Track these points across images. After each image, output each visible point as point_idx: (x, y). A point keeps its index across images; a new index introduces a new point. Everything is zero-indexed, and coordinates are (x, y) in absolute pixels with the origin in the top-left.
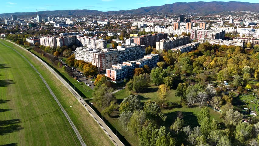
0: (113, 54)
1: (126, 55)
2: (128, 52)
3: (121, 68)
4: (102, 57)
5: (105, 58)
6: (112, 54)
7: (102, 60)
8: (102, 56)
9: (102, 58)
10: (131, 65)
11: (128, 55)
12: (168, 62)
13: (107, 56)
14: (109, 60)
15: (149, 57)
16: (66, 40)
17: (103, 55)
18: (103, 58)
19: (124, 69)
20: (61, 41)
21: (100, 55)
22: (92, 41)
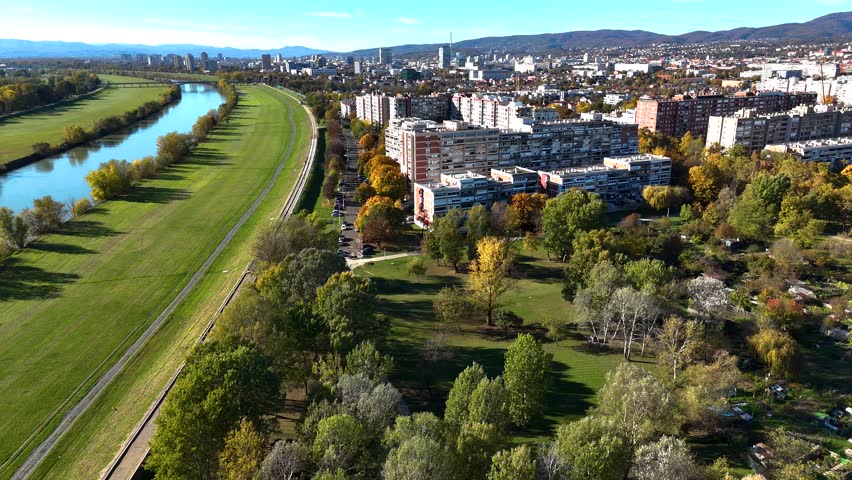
0: (472, 140)
1: (537, 151)
2: (549, 142)
3: (459, 186)
4: (426, 145)
5: (438, 151)
6: (468, 141)
7: (425, 158)
8: (428, 142)
9: (428, 150)
10: (512, 180)
11: (548, 152)
12: (704, 191)
13: (445, 146)
14: (456, 160)
15: (623, 164)
16: (416, 104)
17: (430, 139)
18: (432, 152)
19: (476, 189)
20: (400, 105)
21: (418, 139)
22: (489, 107)
